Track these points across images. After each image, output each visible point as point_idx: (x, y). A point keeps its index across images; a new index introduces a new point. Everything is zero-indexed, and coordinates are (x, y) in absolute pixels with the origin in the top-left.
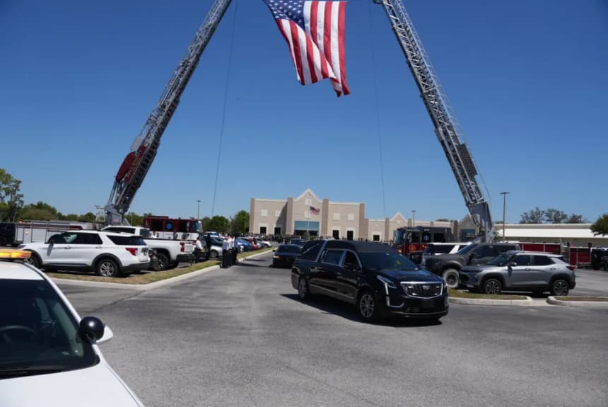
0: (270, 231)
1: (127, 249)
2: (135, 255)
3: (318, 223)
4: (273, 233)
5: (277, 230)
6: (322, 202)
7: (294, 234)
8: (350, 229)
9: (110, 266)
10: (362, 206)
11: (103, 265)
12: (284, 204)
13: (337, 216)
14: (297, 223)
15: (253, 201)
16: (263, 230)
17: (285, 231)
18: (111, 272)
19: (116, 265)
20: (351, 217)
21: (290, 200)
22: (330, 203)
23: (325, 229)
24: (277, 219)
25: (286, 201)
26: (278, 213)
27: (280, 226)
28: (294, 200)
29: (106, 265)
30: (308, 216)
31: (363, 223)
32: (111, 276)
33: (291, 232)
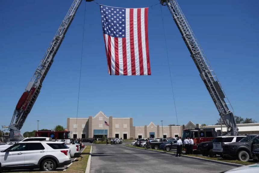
0: (79, 137)
1: (62, 151)
2: (67, 155)
3: (107, 130)
4: (81, 137)
5: (83, 136)
6: (108, 118)
7: (94, 137)
8: (125, 133)
9: (51, 164)
10: (131, 119)
11: (46, 163)
12: (87, 121)
13: (117, 126)
14: (94, 131)
15: (68, 119)
16: (75, 136)
17: (88, 136)
18: (51, 167)
19: (54, 162)
20: (125, 126)
21: (90, 118)
22: (113, 118)
23: (111, 133)
24: (83, 129)
25: (88, 119)
26: (83, 126)
27: (85, 133)
28: (93, 118)
29: (48, 163)
30: (101, 126)
31: (132, 129)
32: (52, 170)
33: (91, 136)
